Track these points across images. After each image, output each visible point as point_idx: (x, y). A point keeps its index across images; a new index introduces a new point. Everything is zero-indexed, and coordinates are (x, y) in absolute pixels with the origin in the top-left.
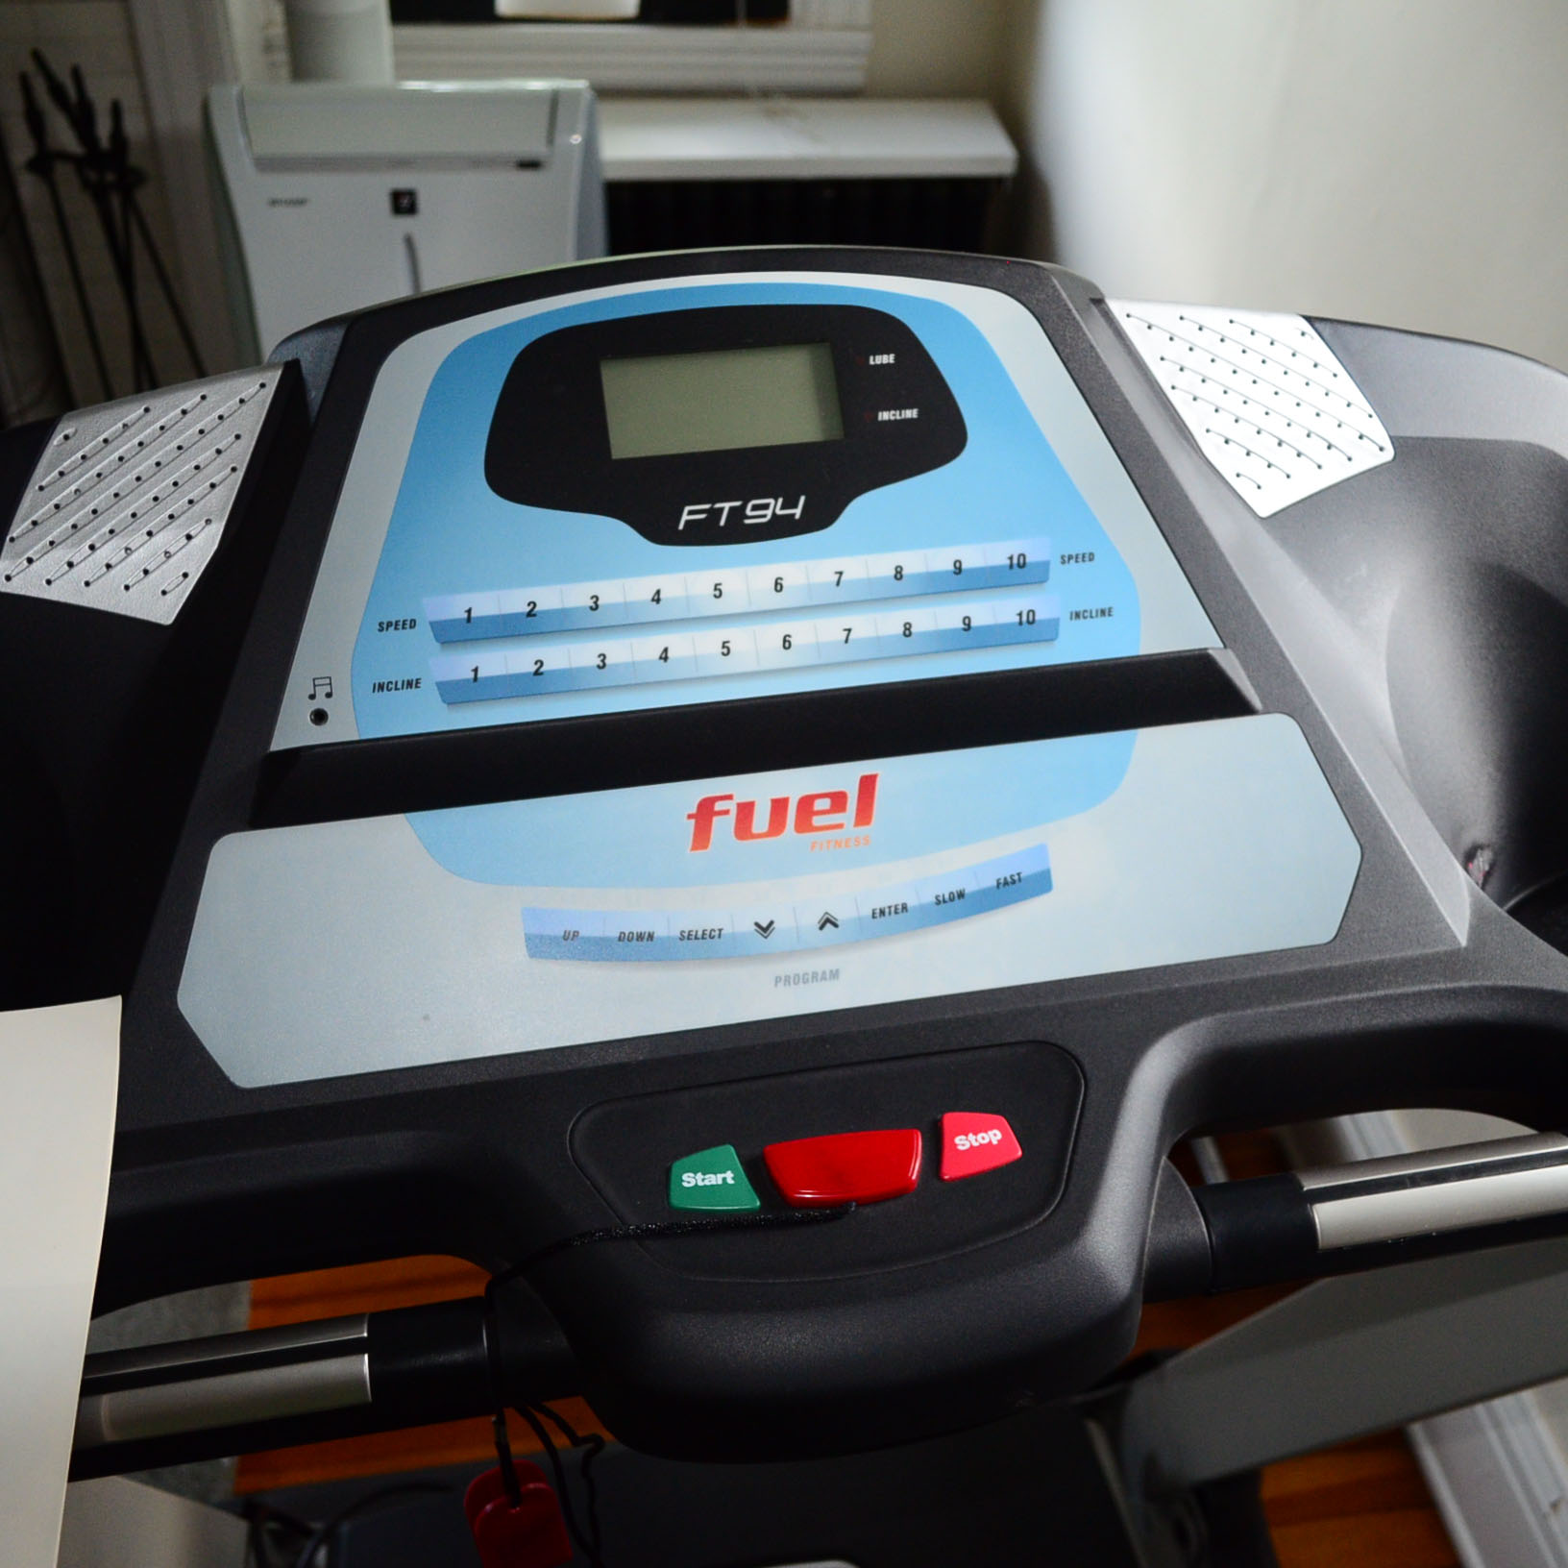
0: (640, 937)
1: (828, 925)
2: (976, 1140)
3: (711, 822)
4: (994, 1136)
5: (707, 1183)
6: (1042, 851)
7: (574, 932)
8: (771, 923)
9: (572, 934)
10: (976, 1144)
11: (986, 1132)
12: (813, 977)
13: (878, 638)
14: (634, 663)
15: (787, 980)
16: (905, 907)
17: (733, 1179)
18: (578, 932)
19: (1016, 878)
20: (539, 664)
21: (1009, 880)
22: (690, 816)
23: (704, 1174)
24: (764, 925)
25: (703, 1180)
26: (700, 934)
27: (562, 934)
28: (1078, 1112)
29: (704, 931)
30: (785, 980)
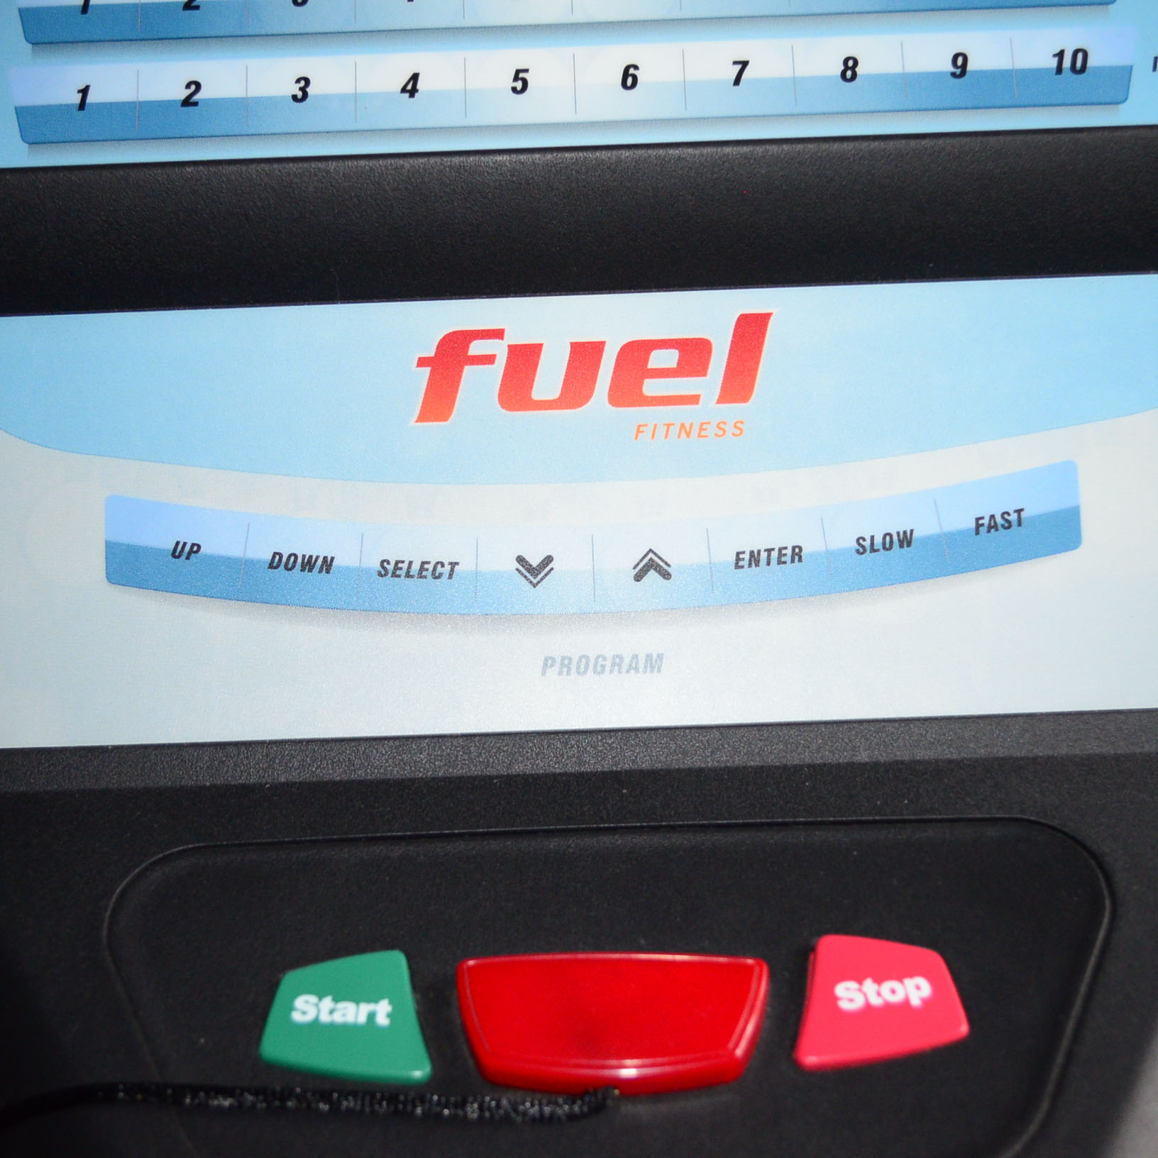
0: (308, 564)
1: (652, 574)
2: (879, 994)
3: (461, 372)
4: (916, 990)
5: (338, 1018)
6: (1067, 472)
7: (193, 545)
8: (549, 559)
9: (187, 548)
10: (876, 1001)
11: (900, 979)
12: (613, 664)
13: (795, 80)
14: (356, 97)
15: (566, 665)
16: (797, 553)
17: (389, 1016)
18: (199, 547)
19: (1013, 517)
20: (193, 87)
21: (999, 520)
22: (422, 362)
23: (336, 1000)
24: (535, 562)
25: (331, 1012)
26: (416, 567)
27: (172, 547)
28: (1093, 961)
29: (423, 563)
30: (562, 664)
